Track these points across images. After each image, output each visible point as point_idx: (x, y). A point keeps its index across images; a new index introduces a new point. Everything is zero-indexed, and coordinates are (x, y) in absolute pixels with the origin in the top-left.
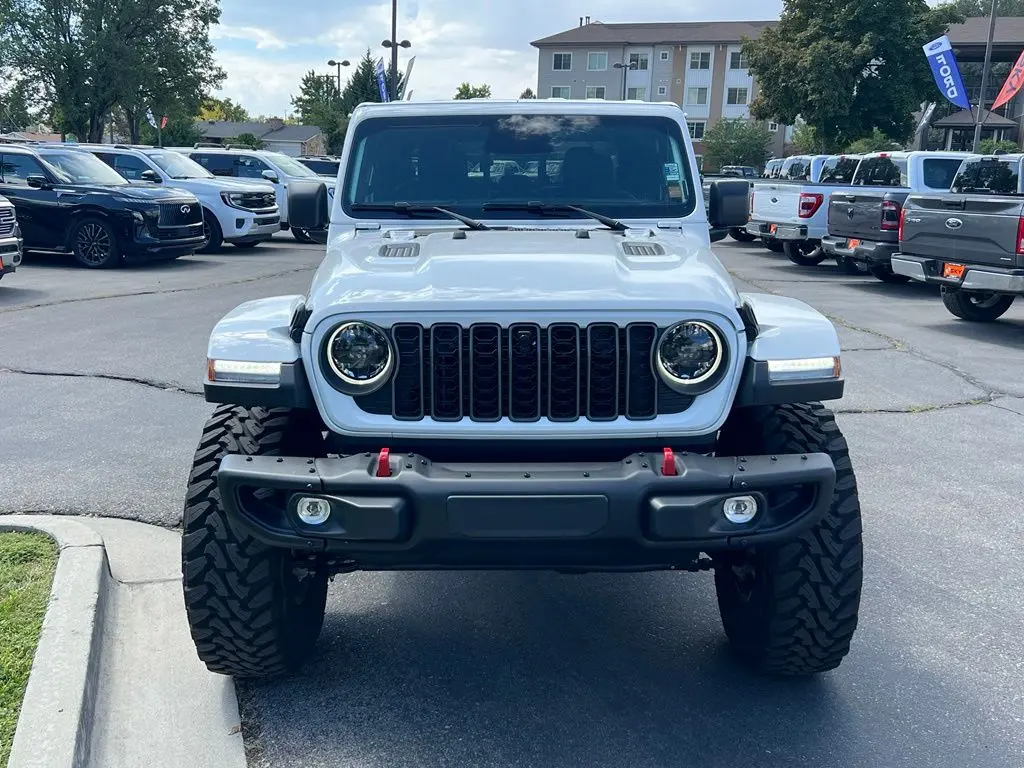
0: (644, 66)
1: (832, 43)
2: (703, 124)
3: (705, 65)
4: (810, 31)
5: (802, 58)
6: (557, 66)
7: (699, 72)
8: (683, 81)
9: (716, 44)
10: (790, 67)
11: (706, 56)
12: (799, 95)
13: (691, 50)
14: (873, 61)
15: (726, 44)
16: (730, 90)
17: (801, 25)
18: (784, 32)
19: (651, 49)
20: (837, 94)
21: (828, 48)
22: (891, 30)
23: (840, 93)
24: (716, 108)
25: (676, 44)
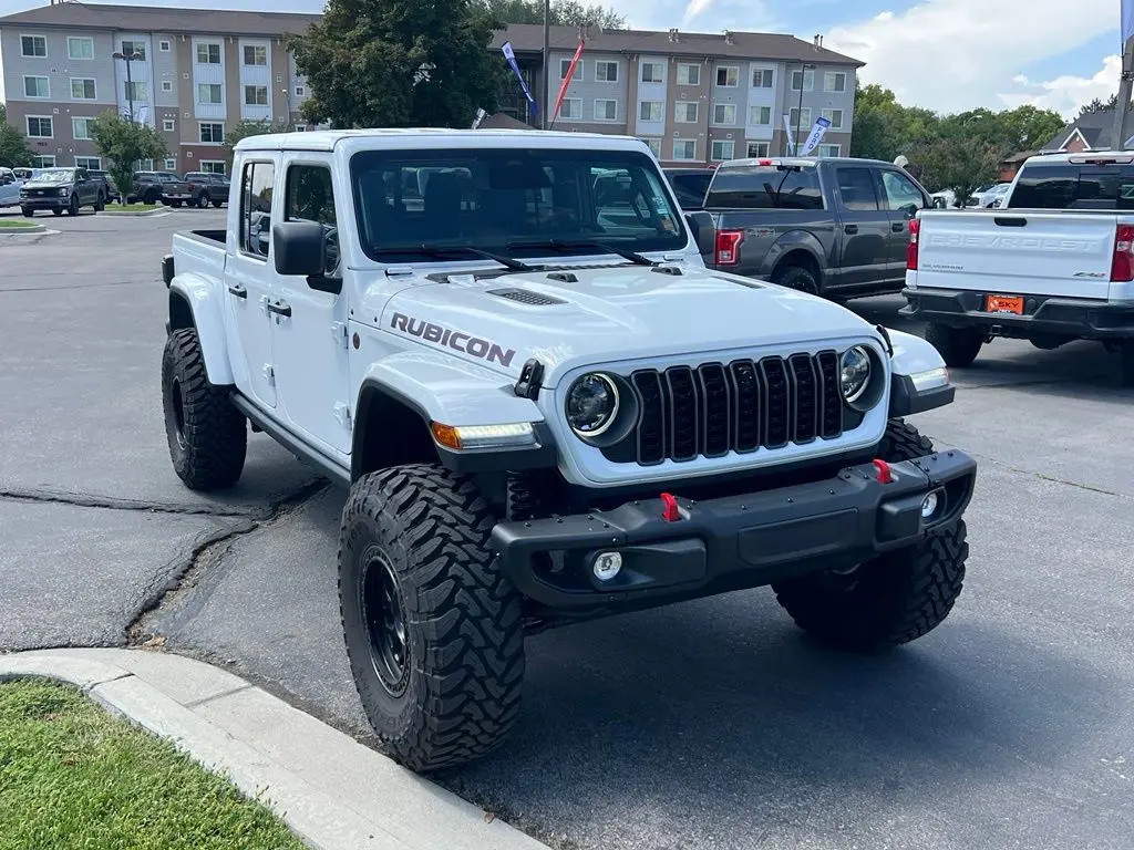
0: (141, 57)
1: (384, 44)
2: (220, 126)
3: (215, 59)
4: (359, 31)
5: (354, 59)
6: (28, 51)
7: (208, 66)
8: (191, 76)
9: (227, 36)
10: (344, 68)
11: (214, 49)
12: (357, 98)
13: (196, 42)
14: (423, 66)
15: (236, 36)
16: (248, 88)
17: (349, 24)
18: (330, 28)
19: (148, 38)
20: (396, 99)
21: (381, 49)
22: (442, 34)
23: (400, 99)
24: (233, 108)
25: (177, 33)
